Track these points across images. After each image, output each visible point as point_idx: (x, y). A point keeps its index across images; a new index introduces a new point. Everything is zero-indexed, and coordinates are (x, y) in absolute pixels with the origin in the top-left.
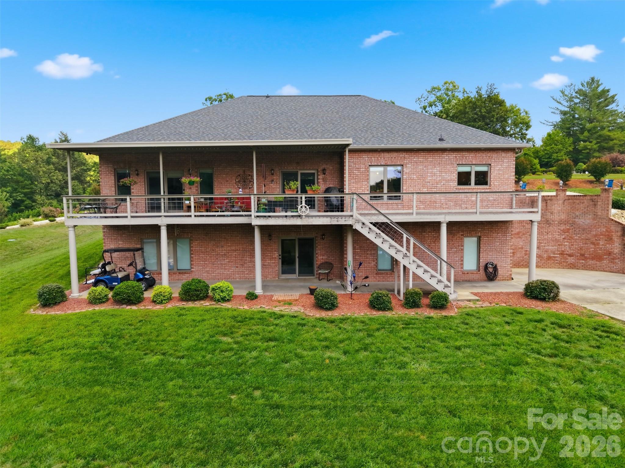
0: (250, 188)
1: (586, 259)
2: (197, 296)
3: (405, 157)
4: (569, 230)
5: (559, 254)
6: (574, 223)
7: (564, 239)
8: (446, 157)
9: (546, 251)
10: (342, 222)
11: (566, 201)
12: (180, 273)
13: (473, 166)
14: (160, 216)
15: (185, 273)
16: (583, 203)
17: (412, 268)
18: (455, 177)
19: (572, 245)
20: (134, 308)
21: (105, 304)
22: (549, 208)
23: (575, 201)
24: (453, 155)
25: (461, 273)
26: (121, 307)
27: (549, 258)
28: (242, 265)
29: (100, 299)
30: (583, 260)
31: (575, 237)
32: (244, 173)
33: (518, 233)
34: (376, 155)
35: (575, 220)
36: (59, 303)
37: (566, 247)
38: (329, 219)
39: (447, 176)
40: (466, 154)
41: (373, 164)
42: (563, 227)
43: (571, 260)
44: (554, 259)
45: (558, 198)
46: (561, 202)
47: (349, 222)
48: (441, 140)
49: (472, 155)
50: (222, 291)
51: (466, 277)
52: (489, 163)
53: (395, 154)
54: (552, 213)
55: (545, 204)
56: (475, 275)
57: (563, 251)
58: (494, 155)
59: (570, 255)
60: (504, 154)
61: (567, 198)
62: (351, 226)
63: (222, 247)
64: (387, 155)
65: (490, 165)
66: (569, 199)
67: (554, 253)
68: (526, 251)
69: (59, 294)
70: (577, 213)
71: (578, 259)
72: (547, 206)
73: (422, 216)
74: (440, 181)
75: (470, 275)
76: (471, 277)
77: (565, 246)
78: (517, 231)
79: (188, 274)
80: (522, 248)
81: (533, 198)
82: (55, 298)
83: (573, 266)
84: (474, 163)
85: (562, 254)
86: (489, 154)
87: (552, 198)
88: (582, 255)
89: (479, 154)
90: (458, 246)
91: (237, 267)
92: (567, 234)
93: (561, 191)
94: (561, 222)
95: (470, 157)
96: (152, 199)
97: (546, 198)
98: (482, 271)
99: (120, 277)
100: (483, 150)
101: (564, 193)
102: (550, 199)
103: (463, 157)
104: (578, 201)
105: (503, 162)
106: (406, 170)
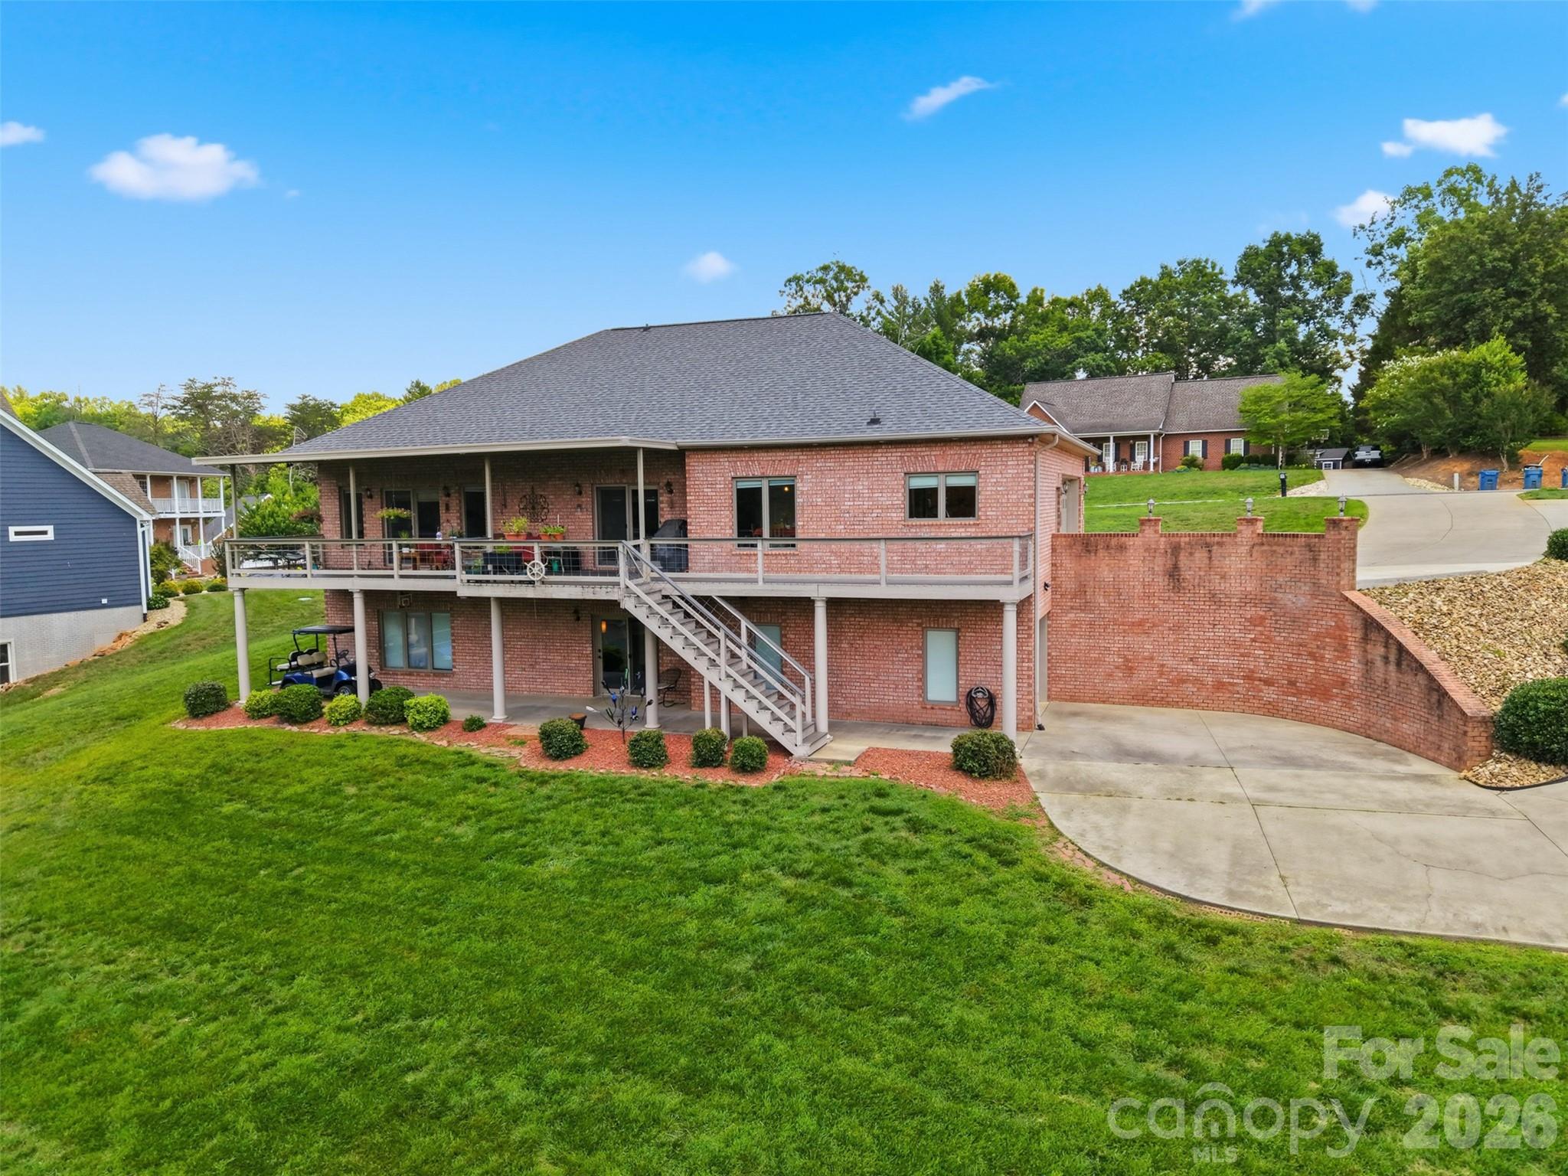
0: (543, 520)
1: (1298, 693)
2: (386, 717)
3: (798, 461)
4: (1263, 618)
5: (1244, 678)
6: (1273, 602)
7: (1253, 640)
8: (880, 456)
9: (1213, 668)
10: (602, 594)
11: (1256, 548)
12: (435, 675)
13: (942, 477)
14: (352, 576)
15: (444, 675)
16: (1292, 553)
17: (725, 688)
18: (901, 500)
19: (1271, 657)
20: (295, 729)
21: (267, 721)
22: (1215, 562)
23: (1274, 548)
24: (895, 454)
25: (919, 707)
27: (1220, 686)
29: (258, 711)
30: (1294, 695)
31: (1278, 638)
32: (533, 491)
33: (1141, 623)
34: (744, 457)
35: (1276, 595)
36: (212, 713)
37: (1259, 661)
38: (579, 589)
39: (885, 499)
40: (923, 451)
41: (739, 475)
42: (1250, 612)
43: (1269, 694)
44: (1230, 688)
45: (1238, 539)
46: (1244, 549)
47: (613, 595)
48: (874, 421)
49: (936, 451)
50: (419, 712)
51: (931, 717)
52: (975, 468)
53: (780, 455)
54: (1223, 577)
55: (1206, 555)
56: (949, 713)
57: (1252, 671)
58: (985, 451)
59: (1268, 682)
60: (1006, 449)
61: (1257, 540)
62: (615, 604)
64: (764, 456)
65: (977, 472)
66: (1262, 544)
67: (1231, 675)
68: (1163, 666)
69: (213, 699)
70: (1281, 579)
71: (1284, 693)
72: (1210, 558)
73: (775, 586)
74: (871, 509)
75: (939, 712)
76: (939, 716)
77: (1257, 657)
78: (1139, 616)
79: (447, 677)
80: (1152, 659)
81: (1177, 539)
82: (203, 704)
83: (1273, 711)
84: (940, 469)
85: (1249, 677)
86: (974, 449)
87: (1224, 539)
88: (1292, 683)
89: (951, 451)
90: (912, 648)
91: (524, 670)
92: (1259, 628)
93: (1244, 523)
94: (1246, 600)
95: (933, 458)
97: (1208, 539)
98: (963, 706)
99: (315, 676)
101: (1251, 528)
102: (1218, 543)
103: (916, 457)
104: (1281, 550)
105: (1006, 466)
106: (800, 487)
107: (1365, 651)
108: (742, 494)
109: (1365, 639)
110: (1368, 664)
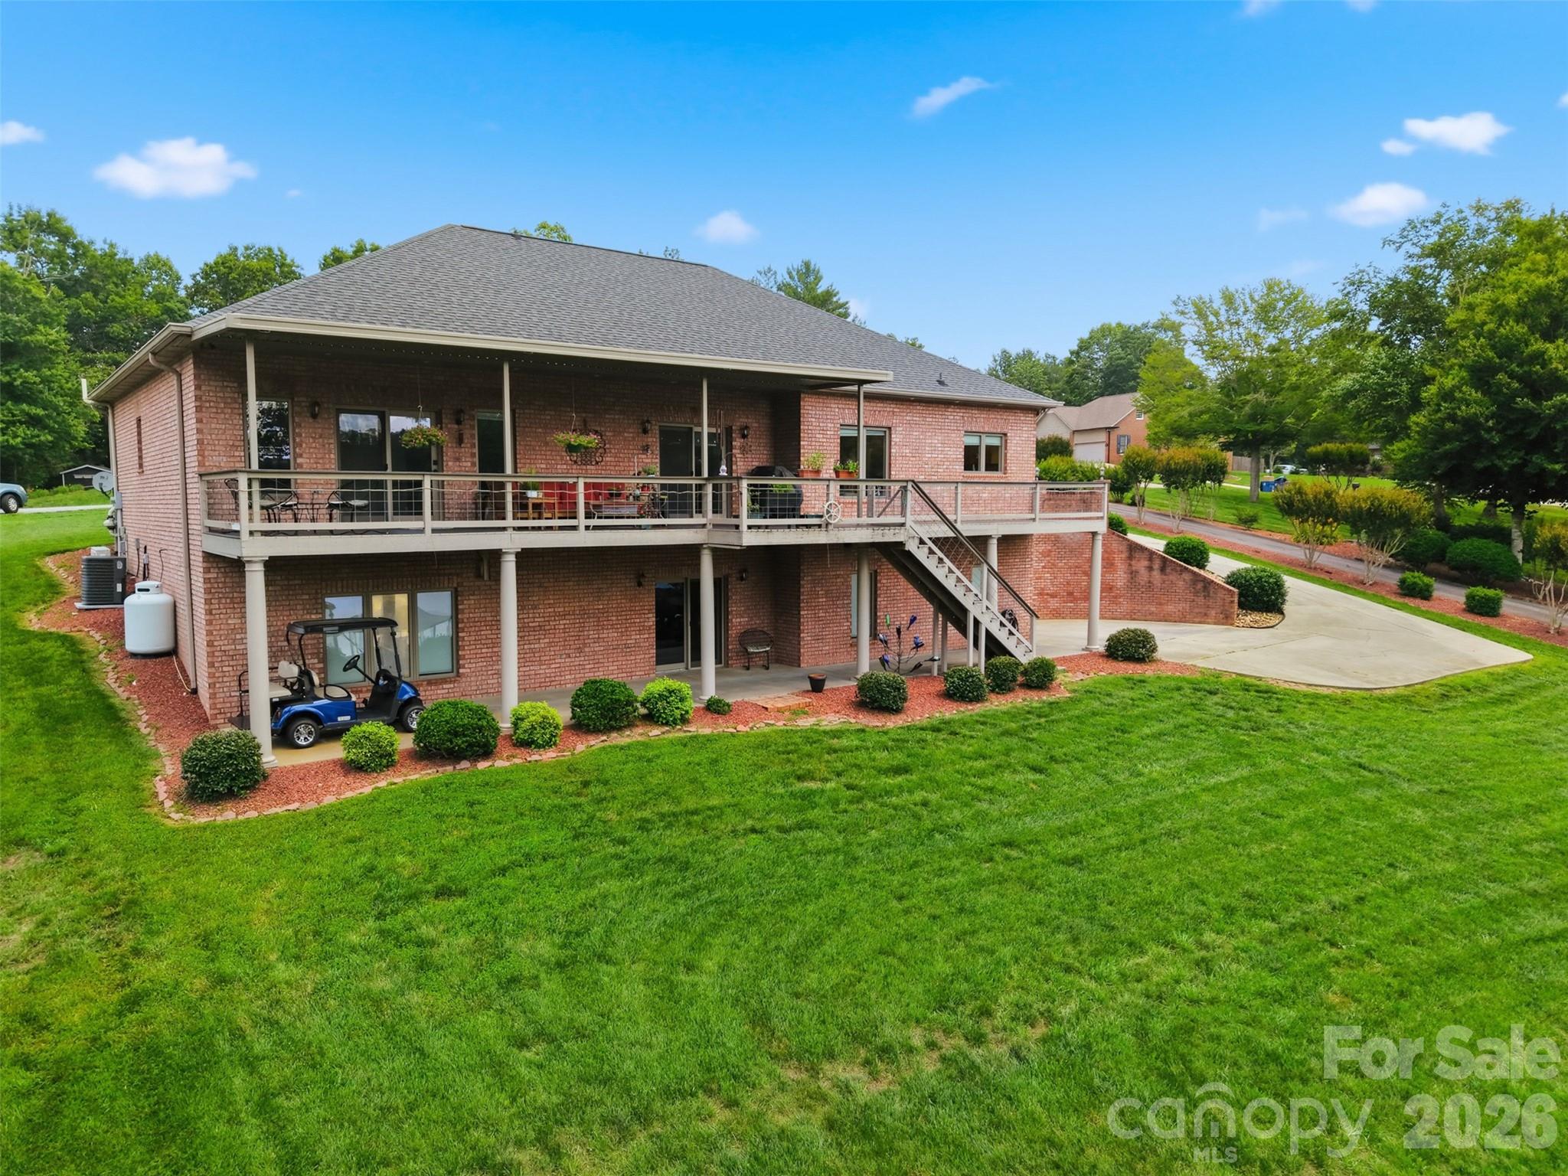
0: (597, 463)
1: (1075, 600)
3: (896, 412)
5: (1038, 595)
8: (950, 415)
10: (890, 536)
13: (983, 436)
14: (504, 529)
15: (444, 681)
18: (960, 454)
24: (959, 414)
26: (458, 767)
28: (580, 650)
30: (1071, 602)
32: (585, 425)
34: (852, 404)
39: (952, 453)
40: (976, 413)
41: (846, 422)
43: (1054, 603)
47: (900, 536)
48: (940, 382)
49: (984, 416)
52: (1005, 431)
53: (880, 406)
57: (1043, 589)
58: (1011, 417)
59: (1053, 596)
60: (1022, 417)
62: (902, 545)
63: (535, 607)
64: (867, 406)
65: (1005, 435)
71: (1064, 602)
73: (970, 526)
74: (943, 462)
79: (450, 682)
84: (986, 430)
86: (1006, 415)
88: (1070, 594)
89: (992, 415)
95: (981, 420)
96: (484, 485)
100: (1001, 408)
103: (974, 419)
105: (1022, 430)
106: (896, 438)
107: (1130, 565)
108: (844, 440)
109: (1130, 558)
110: (1133, 574)
